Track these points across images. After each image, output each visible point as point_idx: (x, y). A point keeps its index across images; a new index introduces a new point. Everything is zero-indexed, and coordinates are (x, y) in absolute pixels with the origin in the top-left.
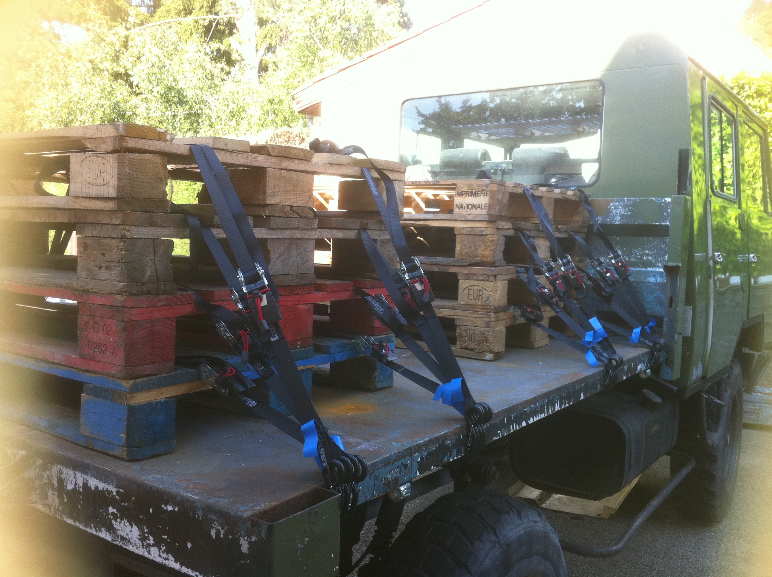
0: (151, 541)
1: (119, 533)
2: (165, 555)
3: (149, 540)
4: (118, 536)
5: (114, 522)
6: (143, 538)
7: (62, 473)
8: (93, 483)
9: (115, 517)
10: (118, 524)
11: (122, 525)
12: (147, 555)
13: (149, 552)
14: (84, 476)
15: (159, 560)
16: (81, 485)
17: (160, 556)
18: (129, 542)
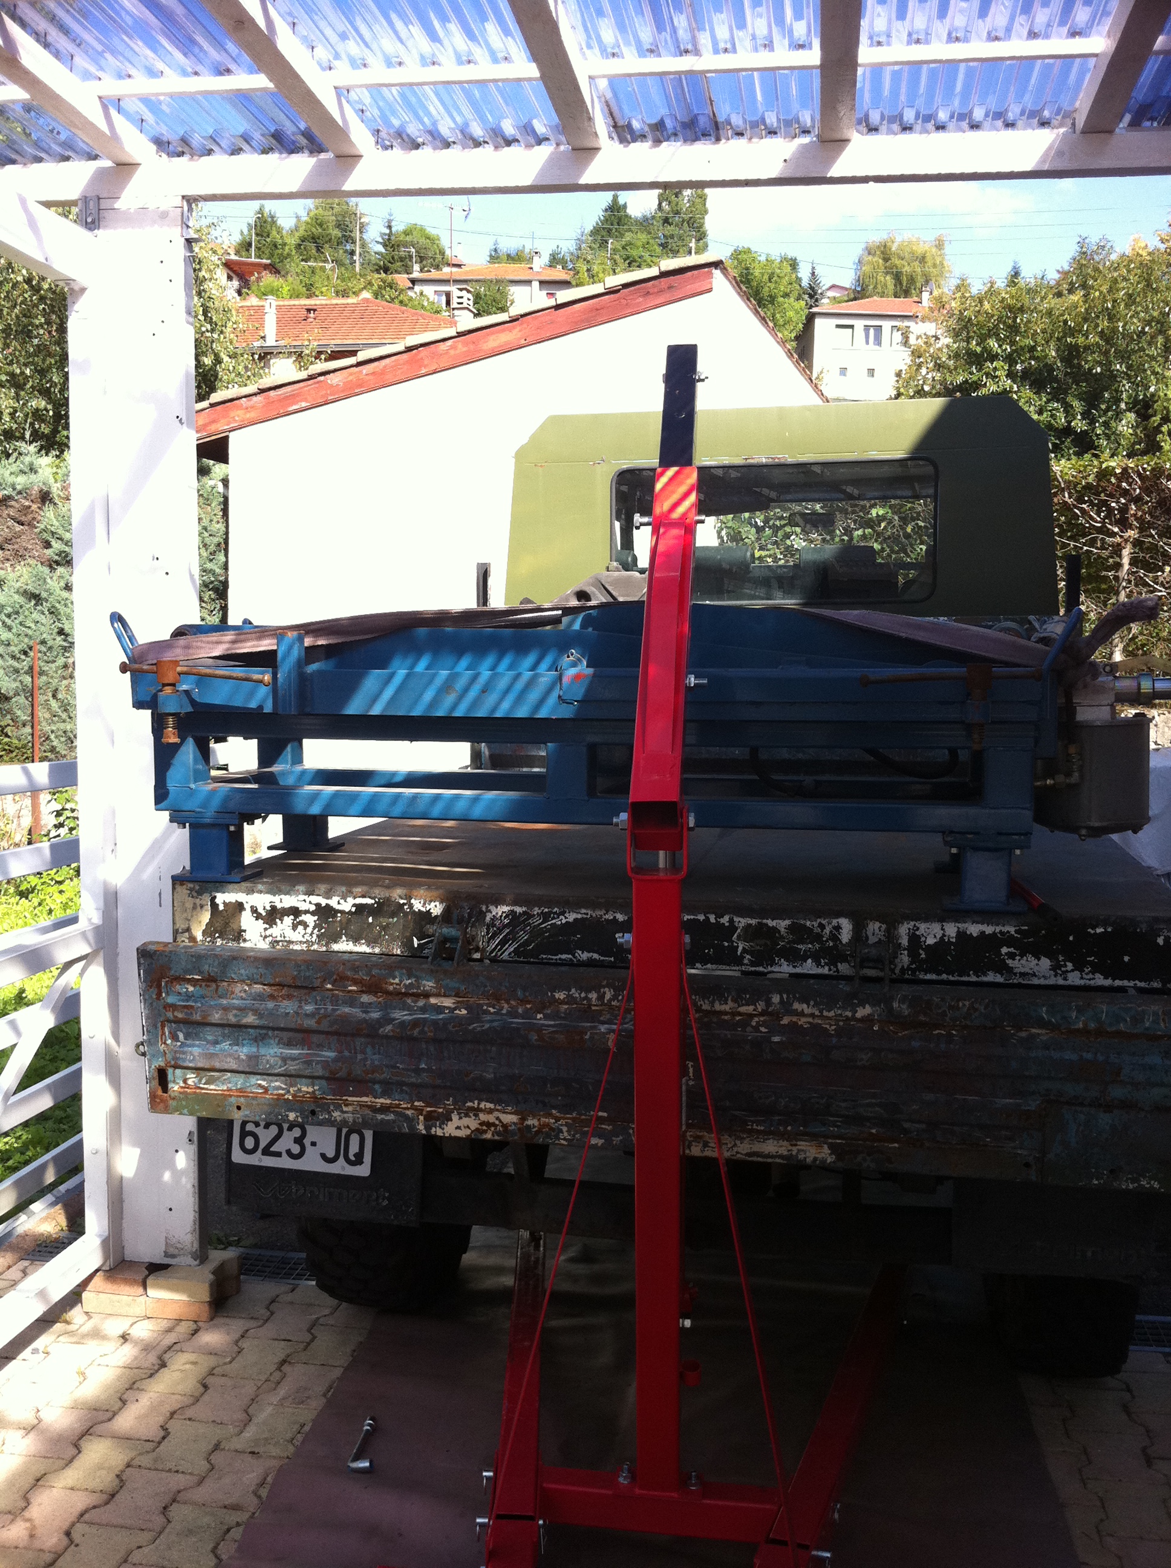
0: (1070, 966)
1: (1016, 971)
2: (1091, 976)
3: (1066, 966)
4: (1015, 974)
5: (1009, 962)
6: (1056, 968)
7: (918, 929)
8: (974, 929)
9: (1012, 956)
10: (1016, 962)
11: (1023, 962)
12: (1061, 982)
13: (1065, 979)
14: (957, 924)
15: (1082, 982)
16: (954, 935)
17: (1082, 978)
18: (1034, 975)
